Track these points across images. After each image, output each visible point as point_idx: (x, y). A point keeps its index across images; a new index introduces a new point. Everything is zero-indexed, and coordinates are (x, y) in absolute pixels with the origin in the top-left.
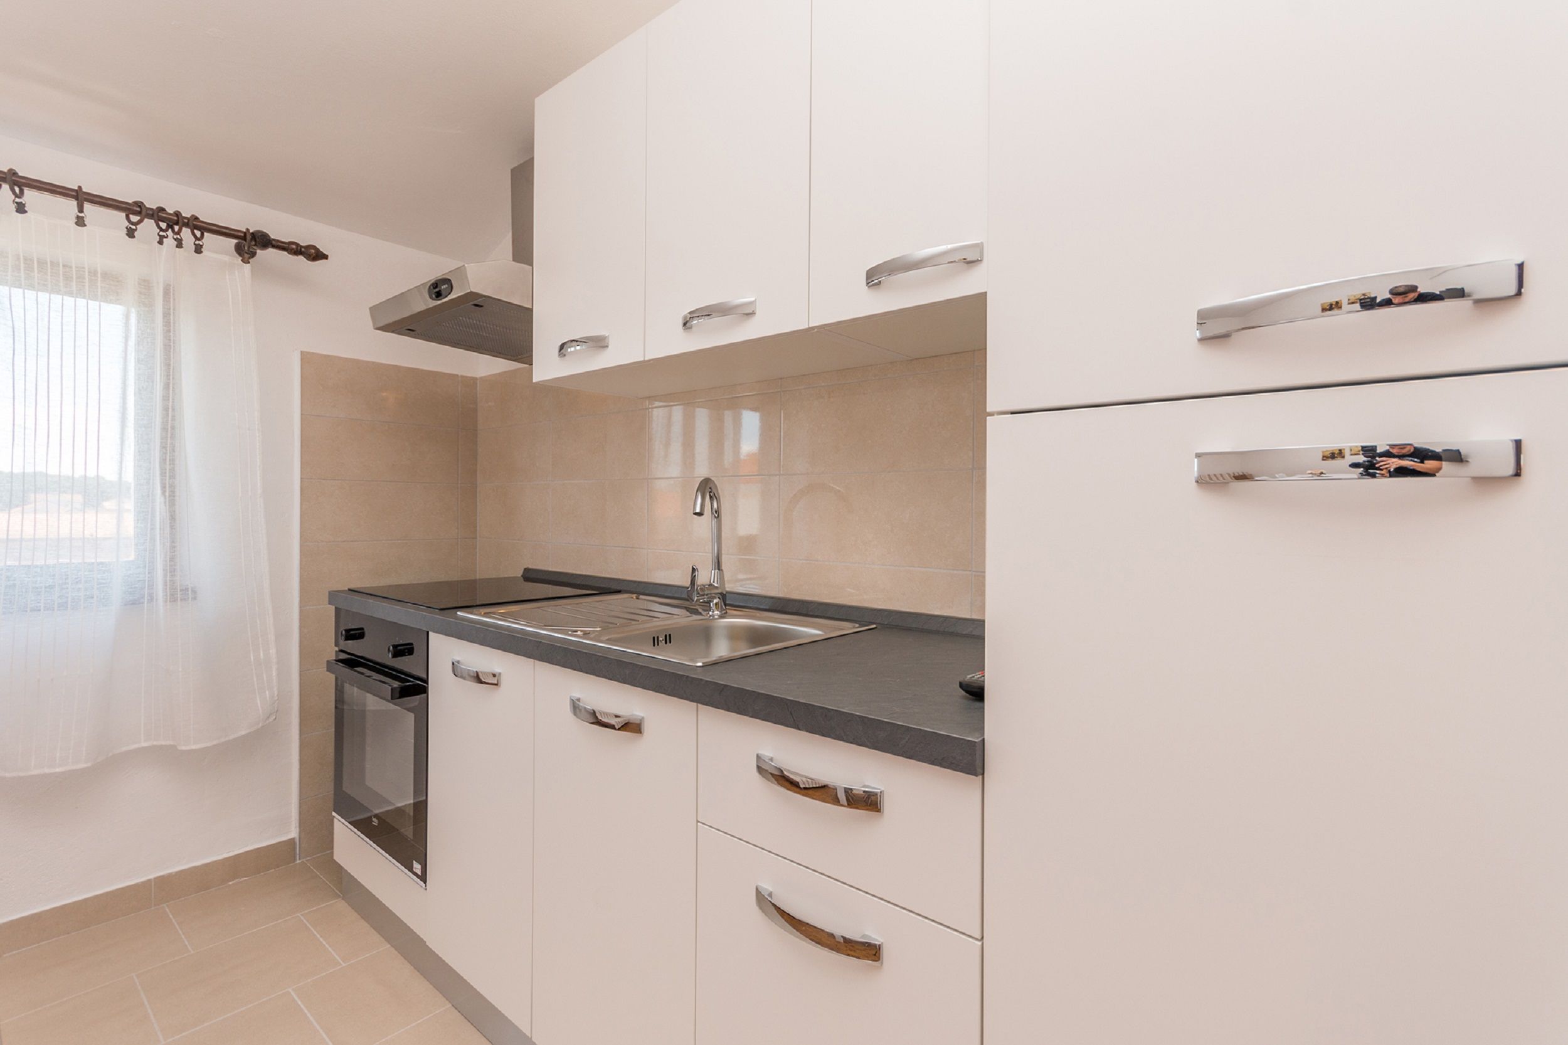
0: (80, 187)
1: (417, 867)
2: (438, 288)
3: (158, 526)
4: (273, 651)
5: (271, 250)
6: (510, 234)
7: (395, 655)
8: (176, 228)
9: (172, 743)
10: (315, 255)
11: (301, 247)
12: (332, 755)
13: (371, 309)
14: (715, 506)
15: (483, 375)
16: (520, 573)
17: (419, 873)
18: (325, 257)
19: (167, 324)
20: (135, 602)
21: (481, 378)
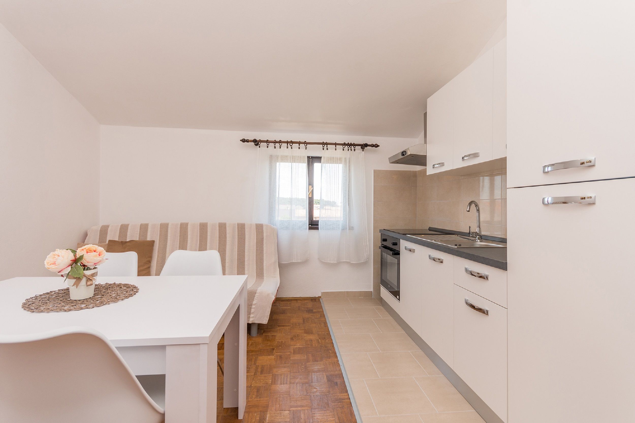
0: (336, 143)
1: (398, 297)
2: (403, 153)
3: (347, 213)
4: (368, 243)
5: (368, 147)
6: (424, 131)
7: (393, 245)
8: (351, 146)
9: (349, 261)
10: (377, 146)
11: (374, 145)
12: (380, 272)
13: (389, 158)
14: (477, 208)
15: (418, 170)
16: (428, 228)
17: (398, 298)
18: (379, 146)
19: (349, 168)
20: (344, 229)
21: (418, 171)
